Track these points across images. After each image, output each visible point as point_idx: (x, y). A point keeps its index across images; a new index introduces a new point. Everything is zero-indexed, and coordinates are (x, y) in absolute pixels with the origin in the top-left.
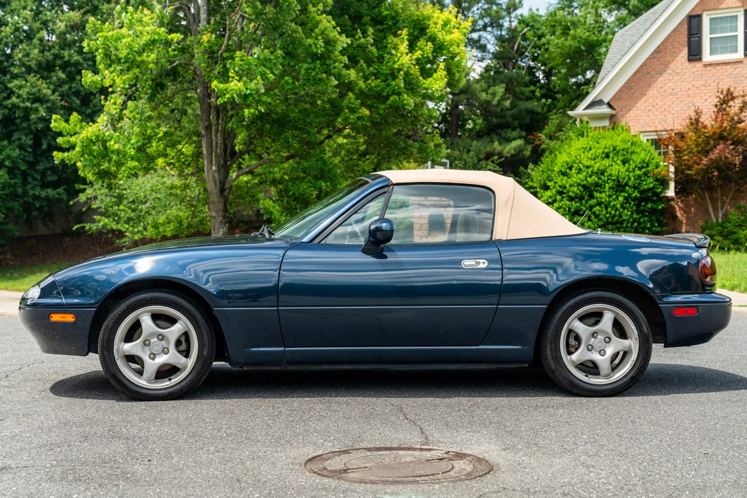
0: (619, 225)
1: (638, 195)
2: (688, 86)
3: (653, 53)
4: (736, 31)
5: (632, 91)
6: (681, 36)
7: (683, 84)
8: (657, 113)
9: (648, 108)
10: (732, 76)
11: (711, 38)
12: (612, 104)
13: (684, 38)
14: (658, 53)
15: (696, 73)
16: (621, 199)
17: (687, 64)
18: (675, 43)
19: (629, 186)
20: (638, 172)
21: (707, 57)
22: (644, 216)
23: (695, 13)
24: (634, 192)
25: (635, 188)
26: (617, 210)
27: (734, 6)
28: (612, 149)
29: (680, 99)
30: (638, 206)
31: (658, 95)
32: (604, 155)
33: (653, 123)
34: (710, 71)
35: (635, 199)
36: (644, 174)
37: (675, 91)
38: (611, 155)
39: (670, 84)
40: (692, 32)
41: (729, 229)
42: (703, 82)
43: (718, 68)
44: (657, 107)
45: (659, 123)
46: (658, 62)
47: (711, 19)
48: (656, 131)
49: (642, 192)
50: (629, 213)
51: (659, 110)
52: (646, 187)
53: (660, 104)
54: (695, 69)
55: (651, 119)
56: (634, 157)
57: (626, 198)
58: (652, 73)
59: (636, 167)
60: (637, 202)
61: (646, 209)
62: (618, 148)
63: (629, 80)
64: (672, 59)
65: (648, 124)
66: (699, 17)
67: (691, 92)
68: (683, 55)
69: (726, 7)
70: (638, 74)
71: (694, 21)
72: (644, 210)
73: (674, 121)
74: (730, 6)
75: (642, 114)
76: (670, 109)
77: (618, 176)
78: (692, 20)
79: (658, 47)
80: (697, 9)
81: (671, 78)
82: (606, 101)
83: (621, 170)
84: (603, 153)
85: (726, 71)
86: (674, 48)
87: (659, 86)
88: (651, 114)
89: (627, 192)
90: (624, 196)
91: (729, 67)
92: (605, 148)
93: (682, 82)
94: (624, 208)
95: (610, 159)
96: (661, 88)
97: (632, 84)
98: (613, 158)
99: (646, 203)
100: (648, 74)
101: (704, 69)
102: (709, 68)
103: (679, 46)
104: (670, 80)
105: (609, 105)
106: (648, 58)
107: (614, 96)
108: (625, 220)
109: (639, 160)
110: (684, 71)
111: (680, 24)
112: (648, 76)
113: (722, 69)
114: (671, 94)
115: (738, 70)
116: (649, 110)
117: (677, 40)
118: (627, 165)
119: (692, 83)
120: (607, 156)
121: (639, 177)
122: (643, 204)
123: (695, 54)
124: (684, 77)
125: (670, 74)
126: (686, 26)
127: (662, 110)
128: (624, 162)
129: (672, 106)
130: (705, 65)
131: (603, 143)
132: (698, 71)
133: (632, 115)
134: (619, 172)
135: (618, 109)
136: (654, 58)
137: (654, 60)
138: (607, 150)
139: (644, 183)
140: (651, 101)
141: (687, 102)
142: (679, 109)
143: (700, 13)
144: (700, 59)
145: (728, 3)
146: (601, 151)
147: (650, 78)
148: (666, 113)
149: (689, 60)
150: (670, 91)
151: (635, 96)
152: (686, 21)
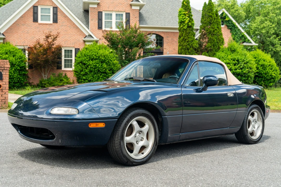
0: (12, 79)
1: (19, 68)
2: (33, 31)
3: (20, 18)
4: (50, 14)
5: (12, 30)
6: (30, 13)
7: (32, 30)
8: (22, 39)
9: (18, 37)
10: (48, 29)
11: (41, 15)
12: (4, 34)
13: (31, 13)
14: (22, 17)
15: (36, 26)
16: (13, 69)
17: (33, 23)
18: (28, 15)
19: (16, 65)
20: (19, 60)
21: (40, 21)
22: (21, 76)
23: (36, 5)
24: (18, 67)
25: (18, 66)
26: (12, 74)
27: (49, 5)
28: (8, 51)
29: (30, 35)
30: (19, 72)
31: (22, 33)
32: (5, 53)
33: (20, 43)
34: (41, 26)
35: (18, 70)
36: (21, 61)
37: (28, 32)
38: (8, 53)
39: (26, 29)
40: (35, 12)
41: (51, 81)
42: (38, 30)
43: (44, 26)
44: (21, 37)
45: (22, 43)
46: (22, 21)
47: (41, 8)
48: (24, 46)
49: (20, 67)
50: (16, 75)
51: (23, 38)
52: (22, 66)
53: (23, 36)
54: (36, 25)
55: (19, 41)
56: (17, 55)
57: (15, 69)
58: (20, 25)
59: (18, 58)
60: (19, 71)
61: (22, 74)
62: (10, 51)
63: (11, 26)
64: (27, 20)
65: (18, 43)
66: (37, 7)
67: (34, 33)
68: (31, 19)
69: (47, 5)
70: (14, 24)
71: (36, 8)
72: (21, 74)
73: (28, 43)
74: (48, 5)
75: (16, 39)
76: (27, 38)
77: (12, 61)
78: (35, 7)
79: (22, 15)
80: (36, 4)
81: (27, 27)
82: (2, 33)
83: (13, 59)
84: (5, 52)
85: (47, 27)
86: (28, 16)
87: (22, 29)
88: (19, 39)
89: (15, 67)
90: (14, 69)
91: (47, 26)
92: (5, 50)
93: (31, 29)
94: (14, 73)
95: (8, 54)
96: (23, 30)
97: (12, 28)
98: (9, 54)
99: (22, 72)
100: (18, 24)
101: (39, 25)
102: (41, 25)
103: (30, 16)
104: (26, 28)
105: (3, 34)
106: (18, 19)
107: (5, 31)
108: (15, 77)
109: (19, 56)
110: (32, 25)
111: (30, 8)
112: (18, 26)
113: (45, 26)
114: (27, 33)
115: (51, 27)
116: (19, 38)
117: (29, 14)
118: (15, 57)
119: (35, 30)
120: (7, 54)
121: (19, 62)
122: (21, 72)
123: (35, 20)
124: (32, 28)
125: (27, 26)
126: (32, 10)
127: (24, 38)
128: (14, 56)
129: (27, 37)
130: (39, 24)
131: (5, 49)
132: (37, 26)
133: (12, 39)
134: (12, 59)
135: (6, 37)
136: (21, 19)
137: (20, 20)
138: (6, 51)
139: (21, 64)
140: (19, 35)
141: (33, 36)
142: (30, 38)
143: (37, 5)
144: (37, 22)
145: (47, 4)
146: (4, 51)
147: (19, 26)
148: (25, 39)
149: (34, 22)
150: (26, 32)
151: (13, 32)
152: (32, 7)
